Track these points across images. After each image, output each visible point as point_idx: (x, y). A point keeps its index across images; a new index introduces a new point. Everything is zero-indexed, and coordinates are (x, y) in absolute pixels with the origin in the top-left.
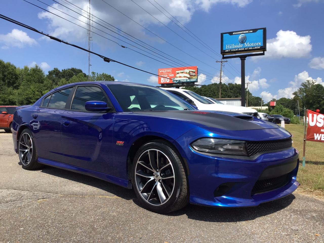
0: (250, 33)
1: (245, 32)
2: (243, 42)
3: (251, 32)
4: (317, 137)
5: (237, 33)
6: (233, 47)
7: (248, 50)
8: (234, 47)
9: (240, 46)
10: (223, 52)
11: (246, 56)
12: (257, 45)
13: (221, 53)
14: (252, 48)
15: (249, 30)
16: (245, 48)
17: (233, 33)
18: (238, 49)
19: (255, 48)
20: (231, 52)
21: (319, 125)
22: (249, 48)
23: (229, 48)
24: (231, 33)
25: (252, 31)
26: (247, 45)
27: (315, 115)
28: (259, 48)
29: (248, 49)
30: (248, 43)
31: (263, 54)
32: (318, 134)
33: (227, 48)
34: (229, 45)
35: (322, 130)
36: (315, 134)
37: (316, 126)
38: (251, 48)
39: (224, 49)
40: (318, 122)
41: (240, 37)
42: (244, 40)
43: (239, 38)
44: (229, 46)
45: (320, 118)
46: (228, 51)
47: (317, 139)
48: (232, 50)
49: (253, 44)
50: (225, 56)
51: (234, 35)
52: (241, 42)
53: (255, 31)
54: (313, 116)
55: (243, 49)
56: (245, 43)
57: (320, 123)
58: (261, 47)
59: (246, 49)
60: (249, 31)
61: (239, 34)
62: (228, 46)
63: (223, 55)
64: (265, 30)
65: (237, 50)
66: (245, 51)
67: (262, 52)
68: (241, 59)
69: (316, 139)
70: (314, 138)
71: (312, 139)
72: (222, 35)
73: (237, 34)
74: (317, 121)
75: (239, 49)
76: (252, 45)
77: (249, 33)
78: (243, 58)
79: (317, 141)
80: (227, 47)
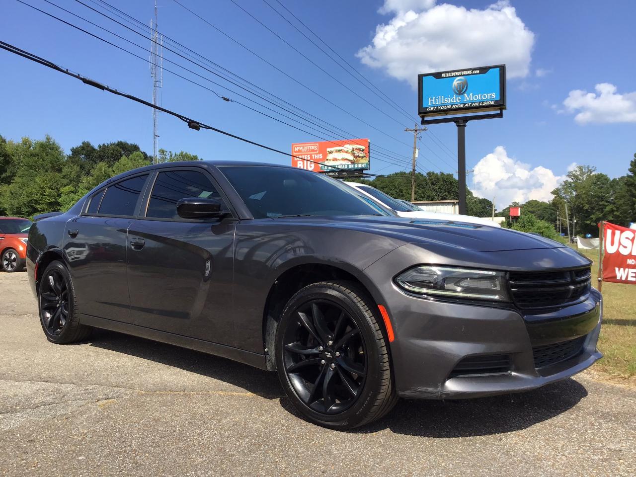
0: (475, 74)
1: (465, 73)
2: (460, 91)
3: (477, 74)
4: (620, 273)
5: (450, 75)
6: (441, 102)
7: (472, 108)
8: (444, 101)
9: (456, 99)
10: (423, 112)
11: (466, 119)
12: (488, 97)
13: (420, 113)
14: (479, 104)
15: (473, 70)
16: (465, 104)
17: (443, 75)
18: (452, 105)
19: (485, 104)
20: (437, 111)
21: (624, 252)
22: (472, 103)
23: (434, 104)
24: (438, 75)
25: (478, 72)
26: (470, 98)
27: (618, 232)
28: (492, 103)
29: (471, 105)
30: (471, 94)
31: (500, 115)
32: (622, 269)
33: (430, 104)
34: (434, 98)
35: (630, 262)
36: (617, 269)
37: (618, 253)
38: (477, 104)
39: (424, 106)
40: (621, 246)
41: (456, 82)
42: (463, 89)
43: (454, 84)
44: (434, 101)
45: (627, 238)
46: (431, 109)
47: (621, 277)
48: (439, 108)
49: (480, 95)
50: (426, 119)
51: (444, 78)
52: (456, 92)
53: (484, 70)
54: (613, 234)
55: (461, 106)
56: (465, 95)
57: (625, 247)
58: (496, 101)
59: (467, 105)
60: (472, 72)
61: (454, 76)
62: (432, 99)
63: (423, 117)
64: (502, 69)
65: (449, 107)
66: (464, 109)
67: (498, 112)
68: (458, 126)
69: (618, 278)
70: (616, 277)
71: (613, 279)
72: (420, 77)
73: (450, 77)
74: (620, 244)
75: (454, 106)
76: (479, 97)
77: (473, 74)
78: (461, 123)
79: (621, 281)
80: (430, 101)
